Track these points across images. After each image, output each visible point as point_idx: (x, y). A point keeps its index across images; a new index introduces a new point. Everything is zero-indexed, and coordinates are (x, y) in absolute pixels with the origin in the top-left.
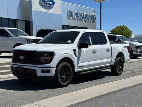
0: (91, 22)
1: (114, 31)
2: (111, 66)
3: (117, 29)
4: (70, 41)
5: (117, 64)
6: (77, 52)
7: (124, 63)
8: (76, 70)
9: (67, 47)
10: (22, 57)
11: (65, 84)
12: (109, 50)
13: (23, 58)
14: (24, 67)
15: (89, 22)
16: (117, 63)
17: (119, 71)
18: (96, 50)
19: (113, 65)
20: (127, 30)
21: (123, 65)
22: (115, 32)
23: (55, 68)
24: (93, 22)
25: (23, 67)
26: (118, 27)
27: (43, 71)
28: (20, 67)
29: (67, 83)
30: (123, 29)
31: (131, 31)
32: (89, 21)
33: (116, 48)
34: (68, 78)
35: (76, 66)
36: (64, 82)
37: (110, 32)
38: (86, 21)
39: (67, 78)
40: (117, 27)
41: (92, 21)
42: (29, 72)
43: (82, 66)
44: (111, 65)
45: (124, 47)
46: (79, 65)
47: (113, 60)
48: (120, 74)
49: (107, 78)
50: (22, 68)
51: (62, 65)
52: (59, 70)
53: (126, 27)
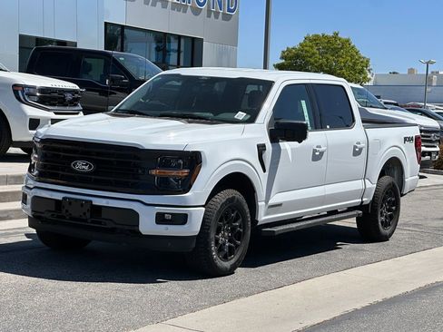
0: (216, 17)
1: (297, 56)
2: (361, 207)
3: (312, 47)
4: (241, 115)
5: (380, 201)
6: (268, 156)
7: (402, 195)
8: (263, 217)
9: (238, 136)
10: (81, 166)
11: (227, 264)
12: (361, 149)
13: (86, 168)
14: (91, 202)
15: (209, 16)
16: (381, 196)
17: (385, 224)
18: (323, 149)
19: (368, 205)
20: (352, 57)
21: (397, 203)
22: (303, 58)
23: (204, 209)
24: (226, 17)
25: (86, 201)
26: (315, 40)
27: (161, 219)
28: (76, 200)
29: (233, 261)
30: (335, 51)
31: (368, 61)
32: (209, 12)
33: (380, 143)
34: (237, 246)
35: (261, 204)
36: (225, 258)
37: (282, 58)
38: (196, 12)
39: (235, 243)
40: (311, 41)
41: (223, 14)
42: (111, 220)
43: (280, 205)
44: (362, 202)
45: (405, 139)
46: (271, 202)
47: (371, 186)
48: (385, 238)
49: (347, 249)
50: (82, 205)
51: (224, 201)
52: (213, 218)
53: (348, 41)
